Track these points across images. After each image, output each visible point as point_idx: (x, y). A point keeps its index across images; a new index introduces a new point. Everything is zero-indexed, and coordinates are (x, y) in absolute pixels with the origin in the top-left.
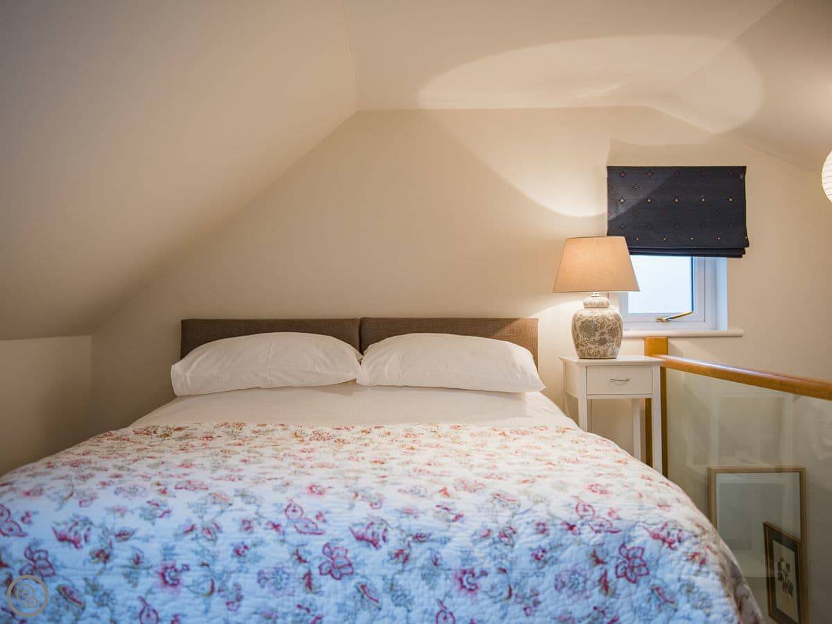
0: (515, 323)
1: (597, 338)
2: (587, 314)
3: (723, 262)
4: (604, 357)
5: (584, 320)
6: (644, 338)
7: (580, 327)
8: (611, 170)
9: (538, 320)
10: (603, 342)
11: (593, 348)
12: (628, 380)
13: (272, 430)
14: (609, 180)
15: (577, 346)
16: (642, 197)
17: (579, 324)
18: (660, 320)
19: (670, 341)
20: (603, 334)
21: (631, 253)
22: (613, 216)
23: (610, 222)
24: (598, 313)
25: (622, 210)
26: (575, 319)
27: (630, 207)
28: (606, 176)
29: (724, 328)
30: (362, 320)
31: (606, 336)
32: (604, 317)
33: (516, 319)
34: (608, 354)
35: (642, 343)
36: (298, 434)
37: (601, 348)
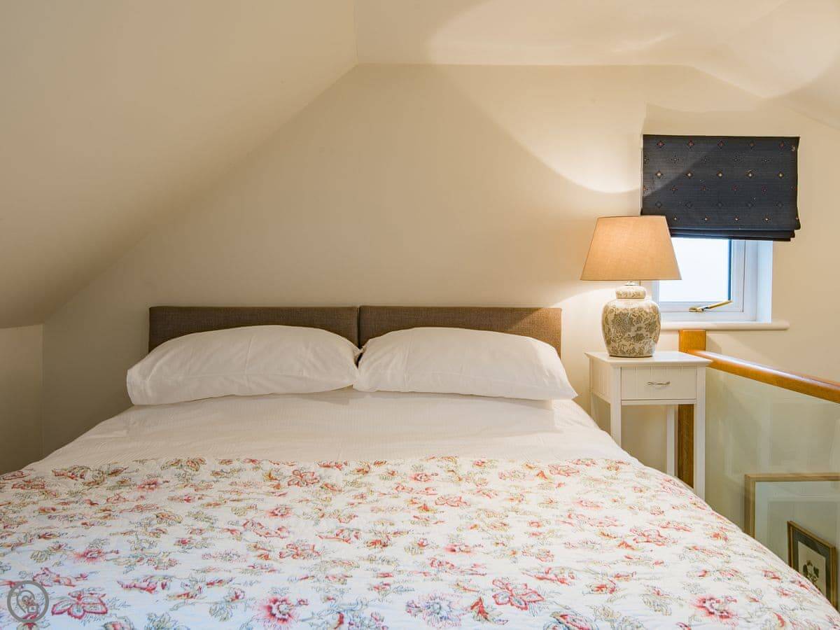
0: (537, 313)
1: (632, 334)
2: (621, 305)
3: (767, 247)
4: (640, 355)
5: (618, 312)
6: (679, 331)
7: (613, 321)
8: (646, 138)
9: (561, 310)
10: (639, 338)
11: (627, 345)
12: (668, 383)
14: (645, 150)
15: (608, 343)
16: (681, 171)
17: (611, 317)
18: (694, 310)
19: (708, 334)
20: (639, 329)
21: (672, 235)
22: (649, 192)
23: (645, 200)
24: (635, 304)
25: (659, 185)
26: (607, 311)
27: (667, 182)
28: (642, 146)
30: (360, 308)
31: (643, 332)
32: (641, 310)
33: (537, 309)
34: (645, 352)
35: (676, 337)
36: (273, 475)
37: (637, 346)
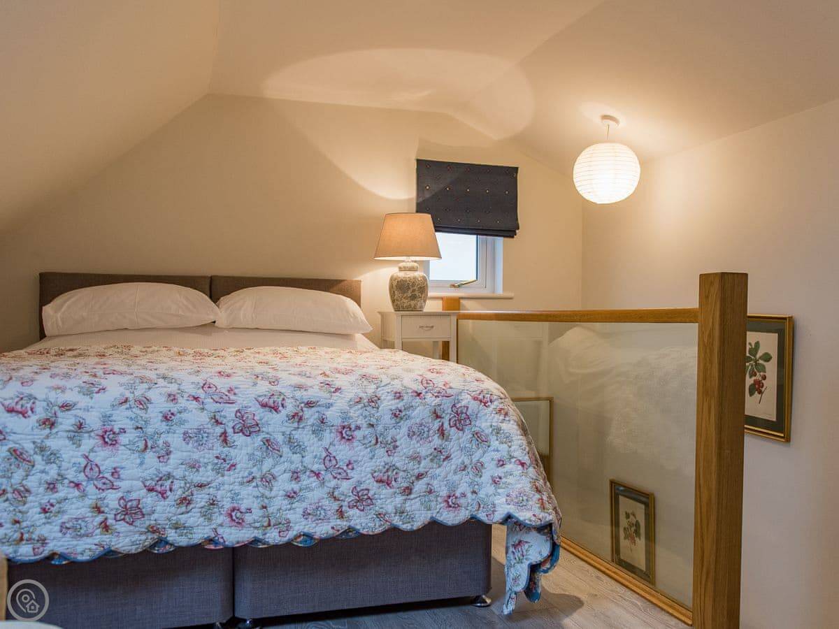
0: (343, 284)
1: (409, 294)
2: (402, 275)
3: (500, 241)
4: (414, 309)
5: (399, 280)
6: (442, 298)
7: (396, 286)
8: (420, 163)
9: (360, 281)
10: (413, 297)
11: (406, 302)
12: (432, 327)
13: (157, 351)
14: (418, 170)
15: (393, 301)
16: (442, 186)
17: (395, 283)
18: (453, 286)
19: (462, 301)
20: (414, 291)
21: (436, 231)
22: (421, 199)
23: (418, 205)
24: (411, 274)
25: (427, 195)
26: (392, 279)
27: (433, 193)
28: (416, 167)
29: (500, 291)
31: (417, 293)
32: (415, 278)
33: (344, 280)
34: (418, 307)
35: (440, 302)
36: (181, 353)
37: (412, 303)
